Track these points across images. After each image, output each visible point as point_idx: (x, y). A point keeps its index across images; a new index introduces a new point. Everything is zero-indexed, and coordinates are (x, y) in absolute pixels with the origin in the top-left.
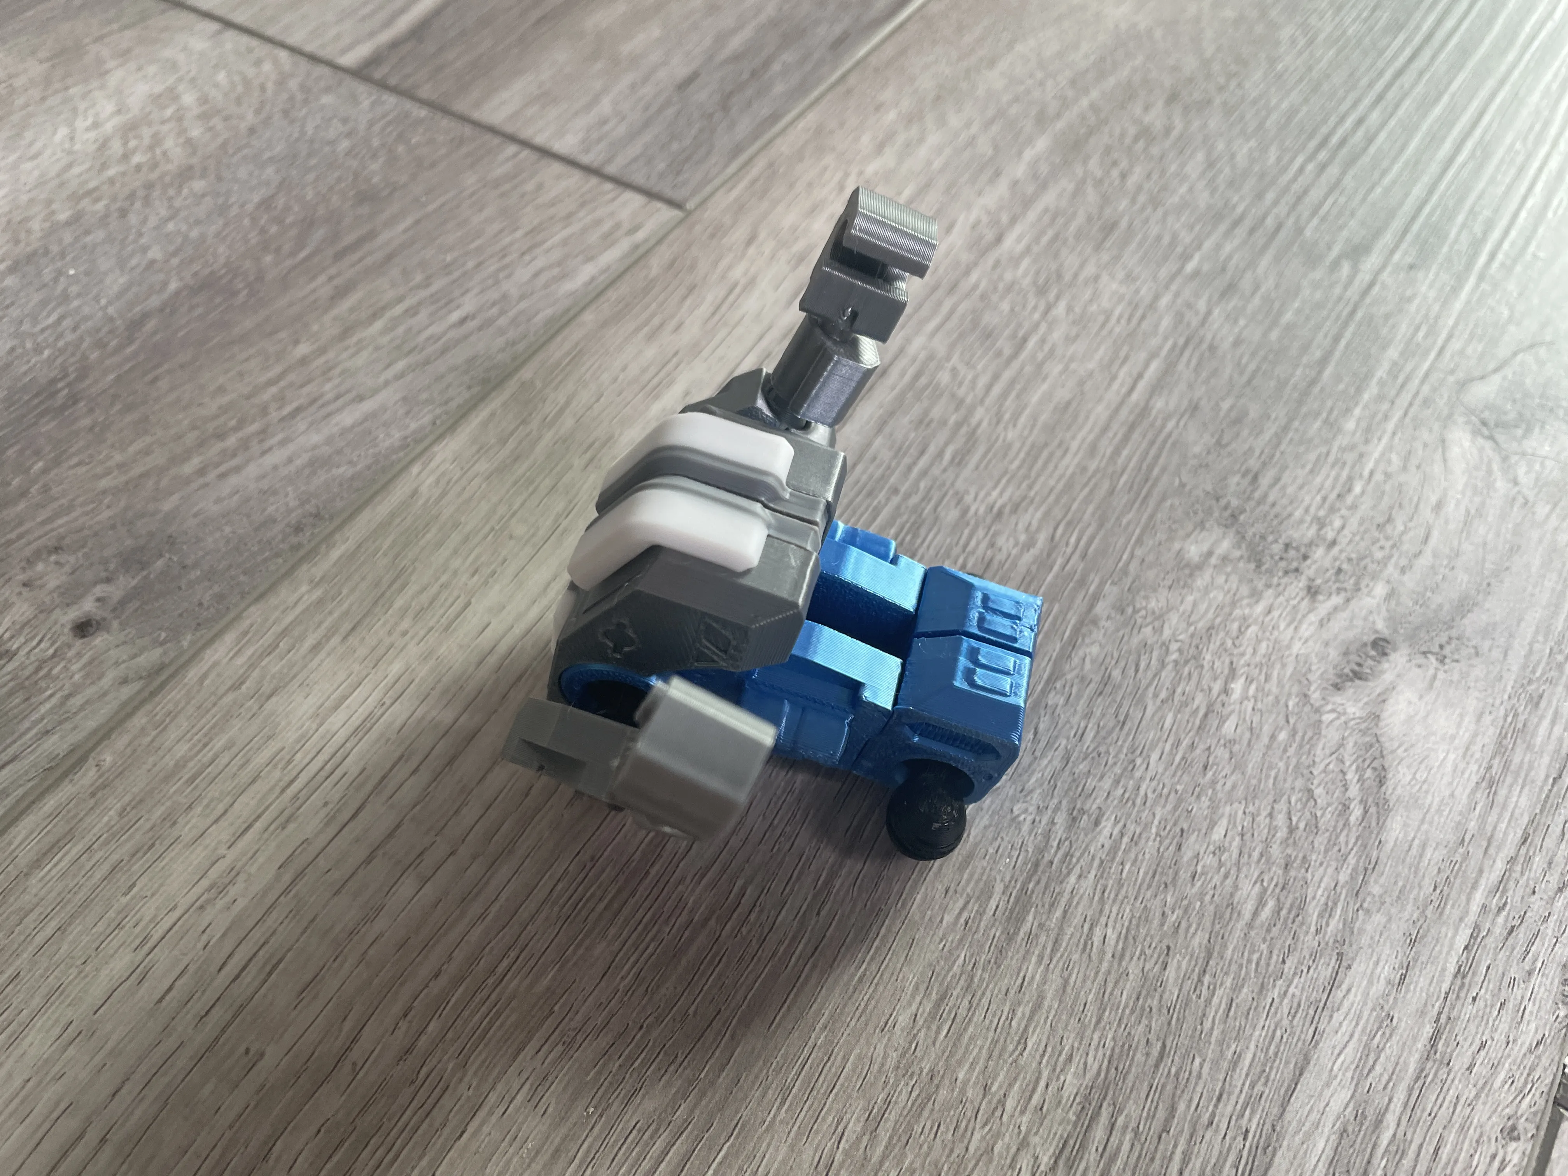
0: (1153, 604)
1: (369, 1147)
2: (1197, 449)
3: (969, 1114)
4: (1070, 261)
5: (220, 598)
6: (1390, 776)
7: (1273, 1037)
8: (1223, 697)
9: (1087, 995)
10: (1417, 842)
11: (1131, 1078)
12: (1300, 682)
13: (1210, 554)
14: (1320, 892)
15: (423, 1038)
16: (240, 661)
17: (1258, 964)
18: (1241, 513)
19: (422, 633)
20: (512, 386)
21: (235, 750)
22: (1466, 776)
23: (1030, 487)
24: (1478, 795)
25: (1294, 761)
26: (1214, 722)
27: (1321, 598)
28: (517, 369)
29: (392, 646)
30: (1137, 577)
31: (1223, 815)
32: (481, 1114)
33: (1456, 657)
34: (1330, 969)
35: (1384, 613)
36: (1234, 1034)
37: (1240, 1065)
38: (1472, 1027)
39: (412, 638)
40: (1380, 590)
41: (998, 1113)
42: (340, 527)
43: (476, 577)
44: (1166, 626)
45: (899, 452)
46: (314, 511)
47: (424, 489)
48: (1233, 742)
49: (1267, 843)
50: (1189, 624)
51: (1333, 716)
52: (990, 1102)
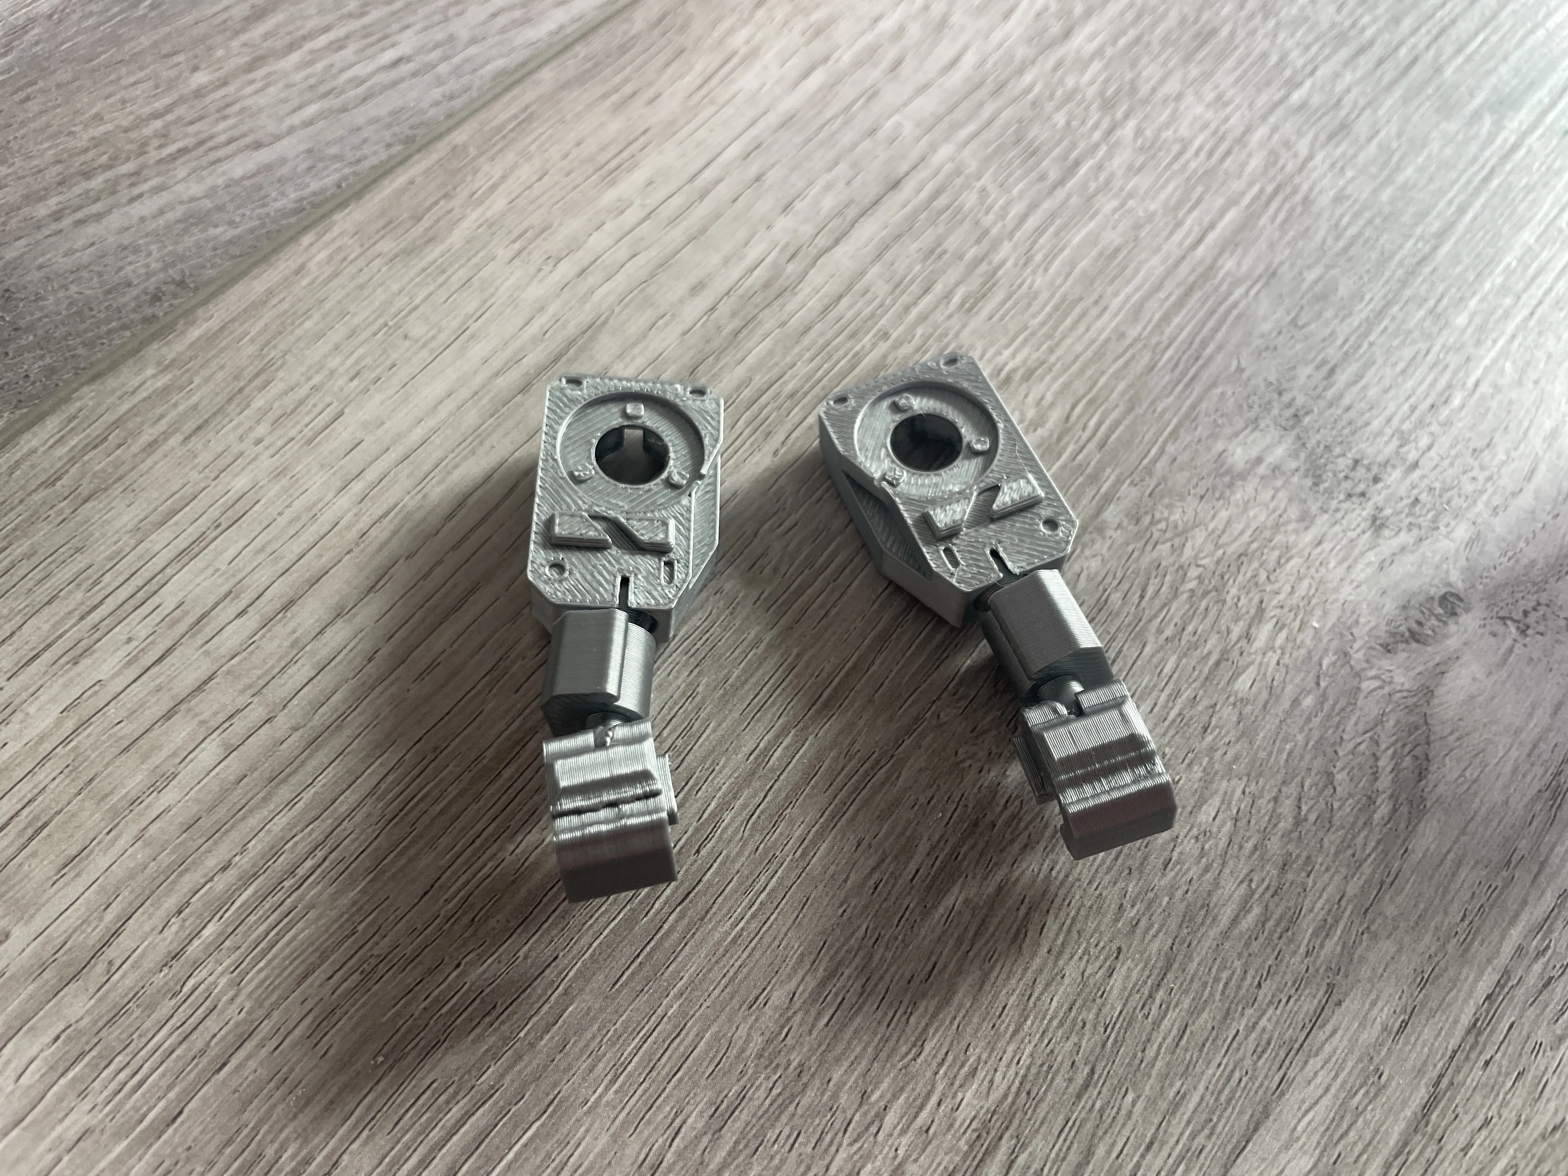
0: (1176, 516)
1: (112, 1067)
2: (1266, 327)
3: (837, 1125)
4: (1151, 71)
5: (51, 371)
6: (1433, 768)
7: (1229, 1080)
8: (1243, 643)
9: (1009, 995)
10: (1451, 856)
11: (1044, 1107)
12: (1341, 635)
13: (1259, 460)
14: (1319, 905)
15: (196, 942)
16: (61, 451)
17: (1227, 984)
18: (1307, 413)
19: (280, 443)
20: (441, 149)
21: (35, 560)
22: (1528, 779)
23: (1051, 350)
24: (1538, 806)
25: (1316, 735)
26: (1225, 672)
27: (1386, 533)
28: (449, 130)
29: (240, 455)
30: (1164, 479)
31: (1216, 792)
32: (249, 1046)
33: (1541, 628)
34: (1316, 1001)
35: (1462, 562)
36: (1182, 1069)
37: (1182, 1110)
38: (1478, 1099)
39: (267, 448)
40: (1462, 532)
41: (873, 1129)
42: (205, 302)
43: (356, 382)
44: (1188, 545)
45: (898, 287)
46: (178, 278)
47: (312, 266)
48: (1244, 701)
49: (1265, 834)
50: (1217, 547)
51: (1377, 683)
52: (866, 1114)
